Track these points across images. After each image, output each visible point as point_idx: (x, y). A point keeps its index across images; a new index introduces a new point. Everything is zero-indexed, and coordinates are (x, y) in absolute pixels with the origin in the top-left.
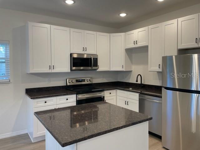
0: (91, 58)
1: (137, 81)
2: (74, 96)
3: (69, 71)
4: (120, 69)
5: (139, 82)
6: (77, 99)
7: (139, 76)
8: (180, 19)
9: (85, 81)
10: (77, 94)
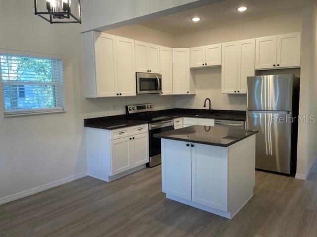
0: (156, 79)
1: (205, 106)
2: (147, 125)
3: (135, 95)
4: (184, 92)
5: (207, 108)
6: (150, 129)
7: (208, 100)
8: (259, 39)
9: (145, 108)
10: (149, 123)
